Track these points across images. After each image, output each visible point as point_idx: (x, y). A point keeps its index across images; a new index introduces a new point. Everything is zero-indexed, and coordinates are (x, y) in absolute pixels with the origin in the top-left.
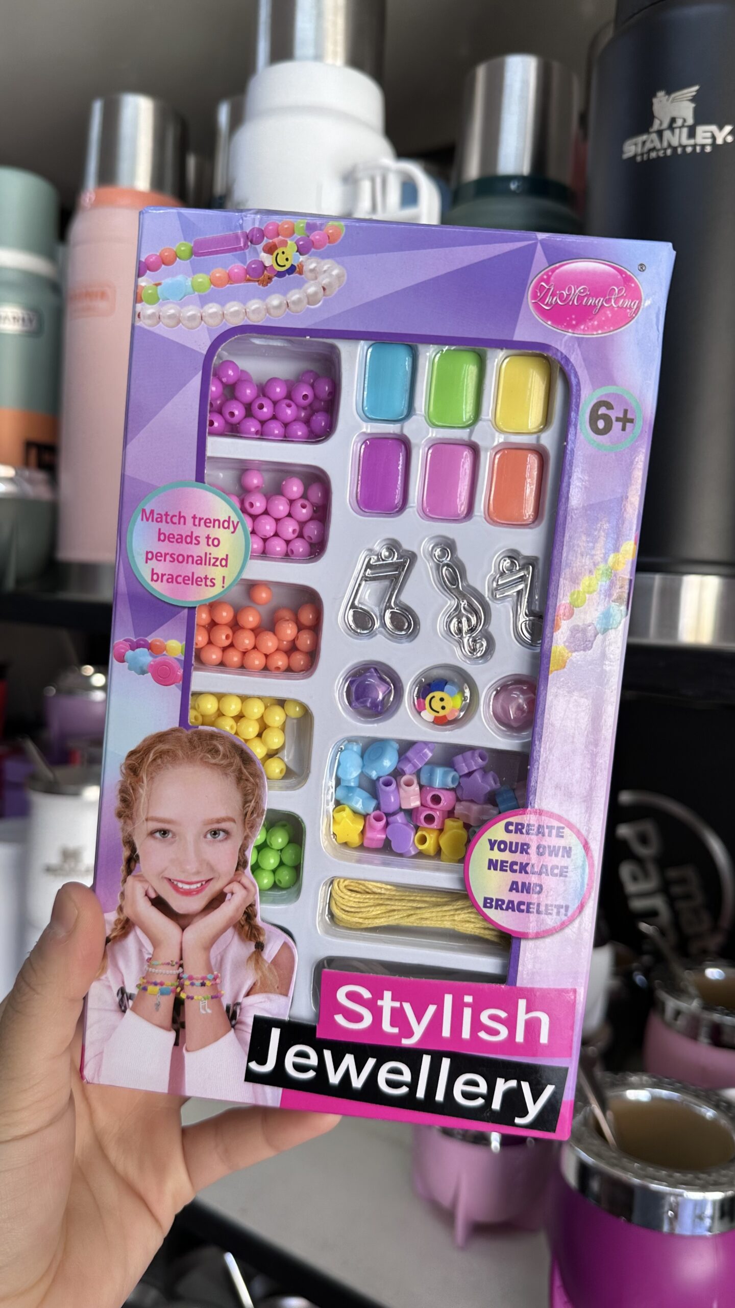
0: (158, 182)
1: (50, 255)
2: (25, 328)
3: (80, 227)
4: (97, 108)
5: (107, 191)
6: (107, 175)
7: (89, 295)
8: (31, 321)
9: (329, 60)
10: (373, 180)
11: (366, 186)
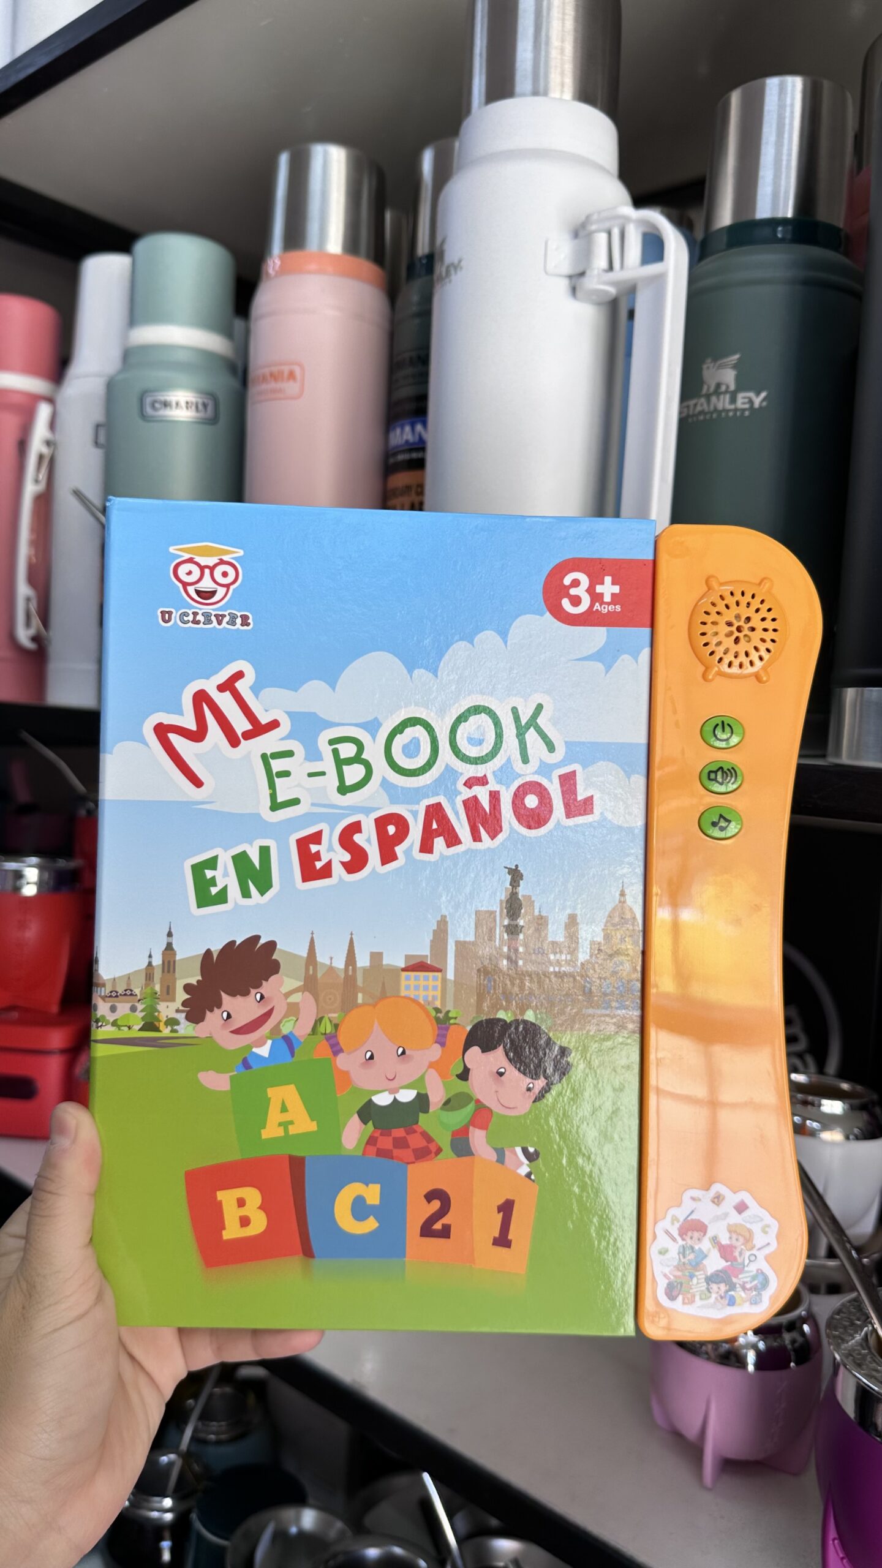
0: (352, 245)
1: (227, 332)
2: (201, 415)
3: (264, 299)
4: (284, 160)
5: (295, 255)
6: (295, 238)
7: (275, 377)
8: (205, 406)
9: (555, 93)
10: (609, 233)
11: (601, 239)
